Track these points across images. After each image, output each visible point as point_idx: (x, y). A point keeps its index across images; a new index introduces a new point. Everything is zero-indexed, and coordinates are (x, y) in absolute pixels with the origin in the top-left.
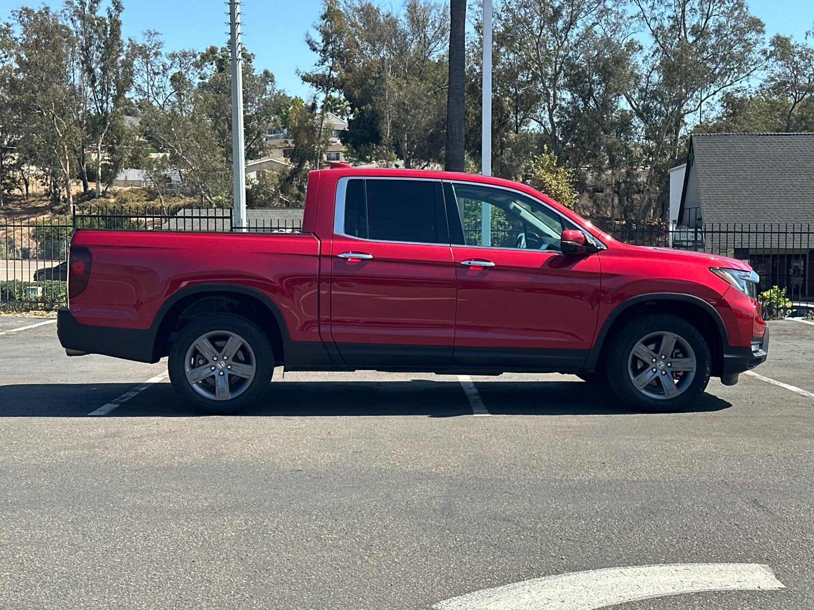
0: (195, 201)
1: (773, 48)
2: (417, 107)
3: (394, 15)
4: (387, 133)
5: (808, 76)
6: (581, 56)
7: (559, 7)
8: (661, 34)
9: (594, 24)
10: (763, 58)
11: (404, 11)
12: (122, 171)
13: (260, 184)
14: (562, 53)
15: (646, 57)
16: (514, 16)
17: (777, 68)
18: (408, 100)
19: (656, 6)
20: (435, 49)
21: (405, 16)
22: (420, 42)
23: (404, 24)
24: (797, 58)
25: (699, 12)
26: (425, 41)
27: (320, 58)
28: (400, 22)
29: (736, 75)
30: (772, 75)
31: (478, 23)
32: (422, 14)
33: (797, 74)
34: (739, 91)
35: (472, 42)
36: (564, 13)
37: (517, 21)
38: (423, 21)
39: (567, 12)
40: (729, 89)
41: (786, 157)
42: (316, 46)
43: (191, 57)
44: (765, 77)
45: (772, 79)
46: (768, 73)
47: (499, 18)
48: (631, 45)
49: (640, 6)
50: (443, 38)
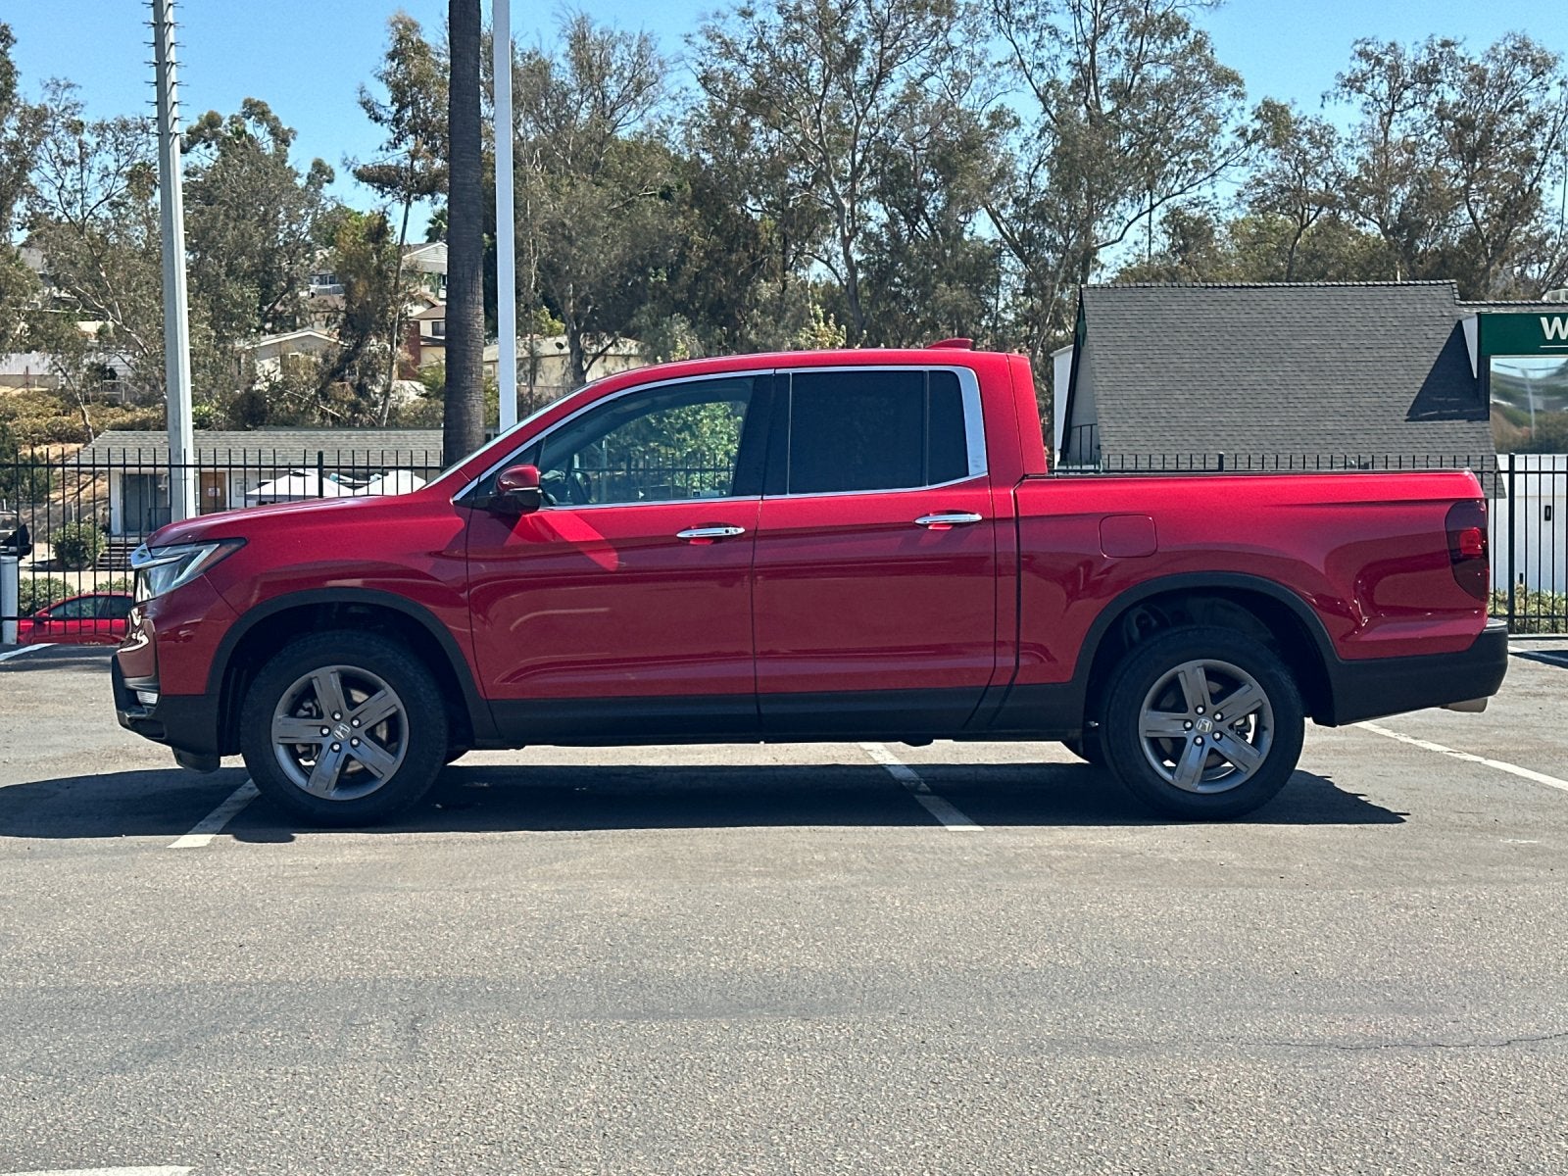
0: (155, 415)
1: (1257, 125)
2: (591, 232)
3: (545, 56)
4: (530, 283)
5: (1323, 176)
6: (902, 135)
7: (855, 41)
8: (1056, 95)
9: (924, 76)
10: (1241, 143)
11: (565, 46)
12: (7, 357)
13: (284, 382)
14: (867, 129)
15: (1027, 140)
16: (773, 58)
17: (1268, 161)
18: (571, 219)
19: (1045, 42)
20: (625, 120)
21: (566, 55)
22: (594, 107)
23: (563, 72)
24: (1305, 144)
25: (1124, 57)
26: (604, 105)
27: (392, 137)
28: (557, 69)
29: (1190, 174)
30: (1259, 175)
31: (705, 71)
32: (598, 53)
33: (1305, 174)
34: (1196, 206)
35: (693, 108)
36: (866, 53)
37: (780, 68)
38: (600, 67)
39: (872, 51)
40: (1177, 201)
41: (1255, 329)
42: (382, 112)
43: (139, 131)
44: (1247, 179)
45: (1260, 183)
46: (1250, 171)
47: (743, 61)
48: (997, 117)
49: (1012, 41)
50: (640, 99)
